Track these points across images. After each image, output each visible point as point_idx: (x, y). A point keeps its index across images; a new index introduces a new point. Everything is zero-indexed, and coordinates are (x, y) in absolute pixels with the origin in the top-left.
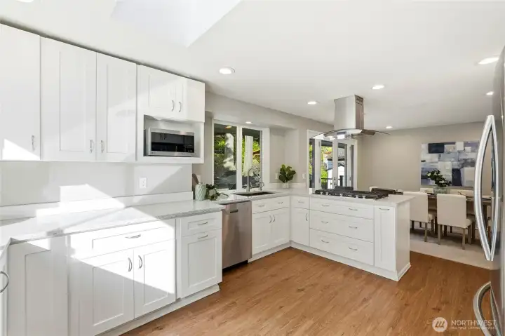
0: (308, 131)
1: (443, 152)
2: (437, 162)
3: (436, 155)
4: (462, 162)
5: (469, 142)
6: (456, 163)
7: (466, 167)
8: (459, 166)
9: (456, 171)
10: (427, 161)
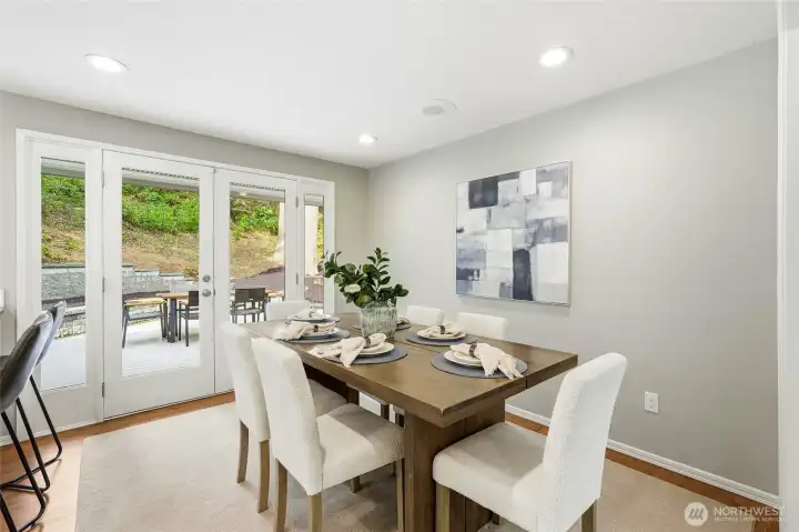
0: (21, 134)
1: (495, 202)
2: (483, 233)
3: (482, 211)
4: (532, 230)
5: (548, 169)
6: (521, 232)
7: (542, 243)
8: (526, 242)
9: (522, 257)
10: (467, 231)
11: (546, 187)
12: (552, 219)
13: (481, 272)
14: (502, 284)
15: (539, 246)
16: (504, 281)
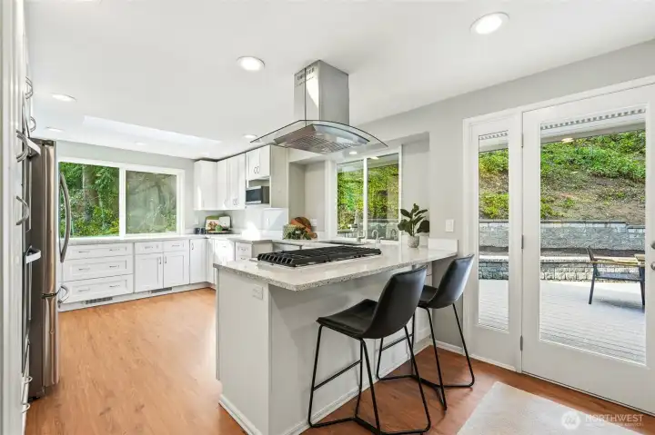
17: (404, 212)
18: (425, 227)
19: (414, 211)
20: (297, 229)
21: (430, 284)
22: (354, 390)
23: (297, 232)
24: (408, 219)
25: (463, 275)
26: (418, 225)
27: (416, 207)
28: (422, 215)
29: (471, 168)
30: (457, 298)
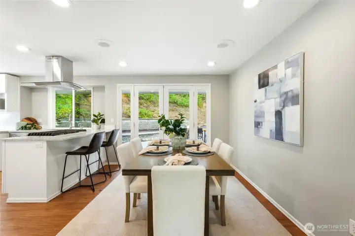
0: (118, 85)
1: (268, 85)
2: (263, 102)
3: (263, 90)
4: (283, 99)
5: (290, 60)
6: (278, 100)
7: (287, 106)
8: (280, 106)
9: (279, 114)
10: (258, 101)
11: (289, 71)
12: (292, 90)
13: (263, 123)
14: (271, 131)
15: (286, 108)
16: (271, 129)
17: (94, 115)
18: (103, 121)
19: (98, 115)
20: (28, 124)
21: (105, 140)
22: (77, 181)
23: (27, 126)
24: (96, 118)
25: (116, 136)
26: (100, 121)
27: (99, 114)
28: (102, 116)
29: (120, 97)
30: (114, 143)
